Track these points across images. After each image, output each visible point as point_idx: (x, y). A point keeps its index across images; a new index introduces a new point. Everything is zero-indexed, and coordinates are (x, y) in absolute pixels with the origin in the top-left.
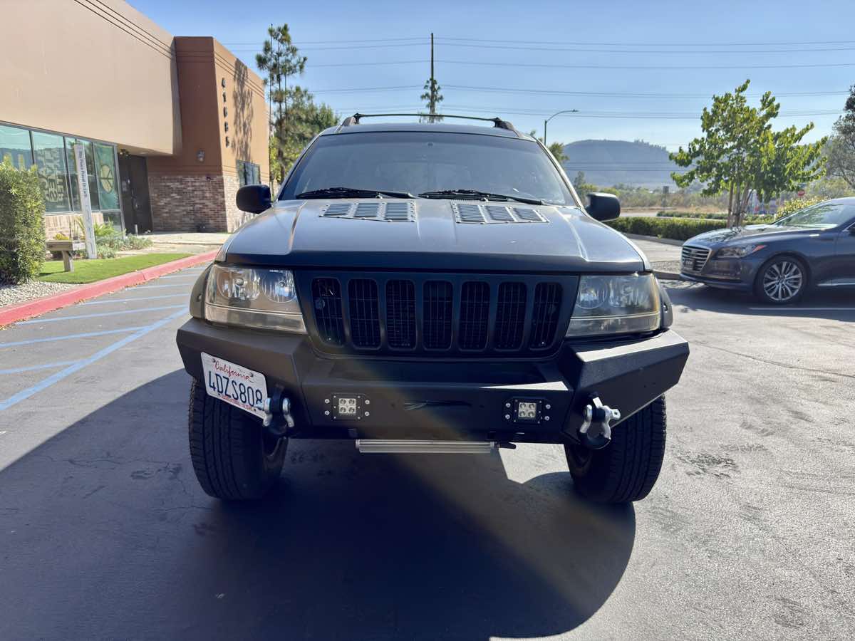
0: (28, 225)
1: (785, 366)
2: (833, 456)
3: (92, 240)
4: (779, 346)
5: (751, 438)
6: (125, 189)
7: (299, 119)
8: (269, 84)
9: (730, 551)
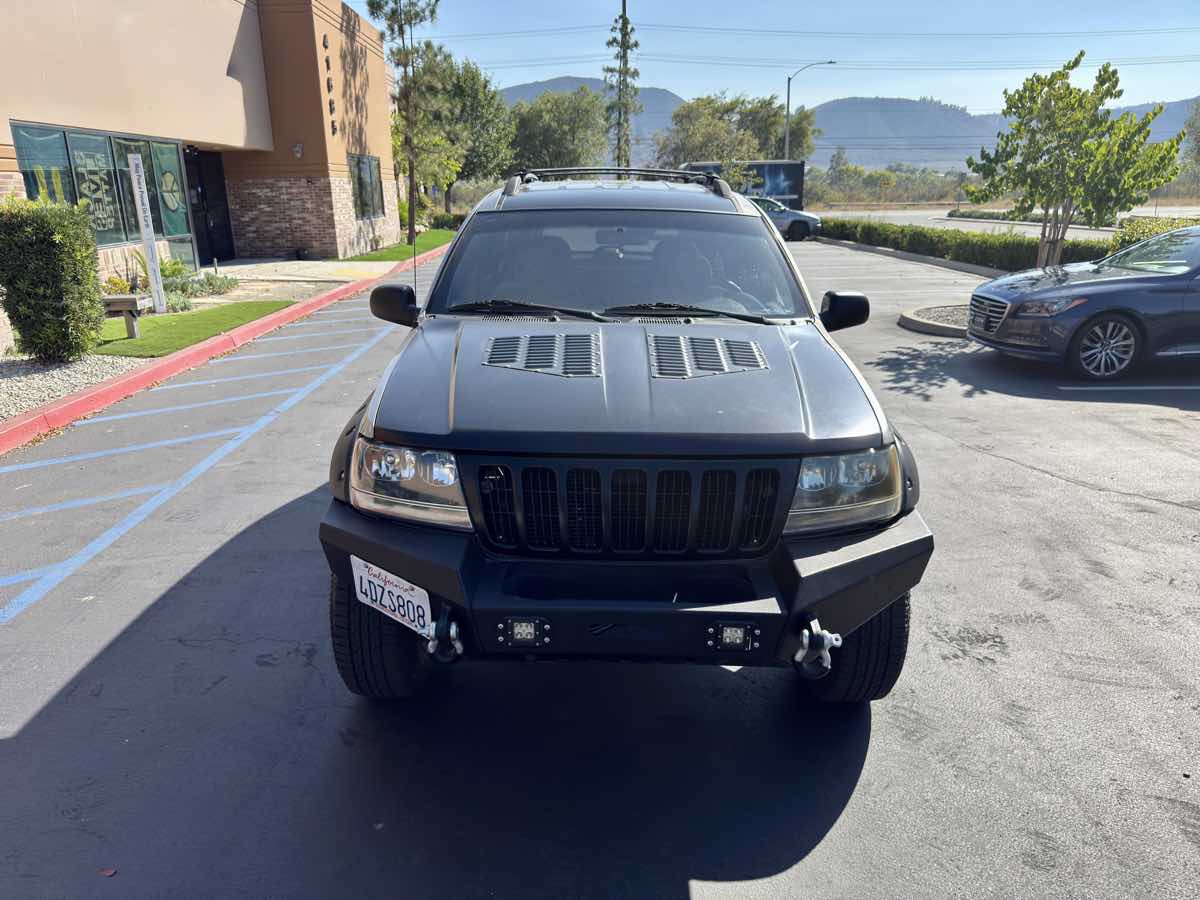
0: (79, 283)
1: (1093, 487)
2: (1132, 630)
3: (157, 285)
4: (1088, 453)
5: (1032, 603)
6: (195, 201)
7: (431, 89)
8: (388, 38)
9: (981, 767)
